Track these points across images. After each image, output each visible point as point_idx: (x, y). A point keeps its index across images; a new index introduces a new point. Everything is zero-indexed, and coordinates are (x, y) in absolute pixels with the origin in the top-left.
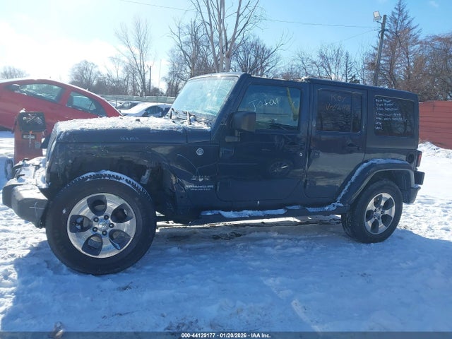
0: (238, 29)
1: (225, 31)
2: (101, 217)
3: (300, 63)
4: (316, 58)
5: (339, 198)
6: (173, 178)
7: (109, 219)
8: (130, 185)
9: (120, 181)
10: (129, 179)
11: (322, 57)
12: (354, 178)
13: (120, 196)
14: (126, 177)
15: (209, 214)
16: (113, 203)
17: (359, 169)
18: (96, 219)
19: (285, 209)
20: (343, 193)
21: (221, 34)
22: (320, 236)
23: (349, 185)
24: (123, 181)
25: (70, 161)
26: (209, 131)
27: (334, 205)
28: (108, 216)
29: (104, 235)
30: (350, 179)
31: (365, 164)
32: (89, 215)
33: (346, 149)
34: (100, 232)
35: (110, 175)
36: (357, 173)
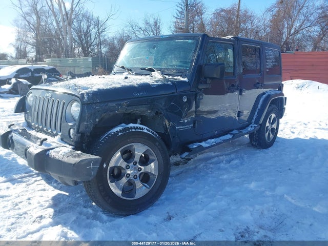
0: (74, 3)
1: (64, 4)
2: (131, 165)
3: (131, 29)
4: (143, 26)
5: (253, 121)
6: (167, 123)
7: (137, 164)
8: (151, 133)
9: (144, 131)
10: (148, 128)
11: (147, 23)
12: (259, 106)
13: (144, 144)
14: (146, 128)
15: (195, 146)
16: (139, 151)
17: (262, 100)
18: (128, 167)
19: (231, 134)
20: (255, 117)
21: (60, 6)
22: (236, 149)
23: (257, 111)
24: (145, 131)
25: (97, 120)
26: (188, 81)
27: (252, 127)
28: (136, 162)
29: (135, 179)
30: (257, 107)
31: (264, 96)
32: (123, 164)
33: (256, 86)
34: (132, 177)
35: (134, 127)
36: (261, 102)
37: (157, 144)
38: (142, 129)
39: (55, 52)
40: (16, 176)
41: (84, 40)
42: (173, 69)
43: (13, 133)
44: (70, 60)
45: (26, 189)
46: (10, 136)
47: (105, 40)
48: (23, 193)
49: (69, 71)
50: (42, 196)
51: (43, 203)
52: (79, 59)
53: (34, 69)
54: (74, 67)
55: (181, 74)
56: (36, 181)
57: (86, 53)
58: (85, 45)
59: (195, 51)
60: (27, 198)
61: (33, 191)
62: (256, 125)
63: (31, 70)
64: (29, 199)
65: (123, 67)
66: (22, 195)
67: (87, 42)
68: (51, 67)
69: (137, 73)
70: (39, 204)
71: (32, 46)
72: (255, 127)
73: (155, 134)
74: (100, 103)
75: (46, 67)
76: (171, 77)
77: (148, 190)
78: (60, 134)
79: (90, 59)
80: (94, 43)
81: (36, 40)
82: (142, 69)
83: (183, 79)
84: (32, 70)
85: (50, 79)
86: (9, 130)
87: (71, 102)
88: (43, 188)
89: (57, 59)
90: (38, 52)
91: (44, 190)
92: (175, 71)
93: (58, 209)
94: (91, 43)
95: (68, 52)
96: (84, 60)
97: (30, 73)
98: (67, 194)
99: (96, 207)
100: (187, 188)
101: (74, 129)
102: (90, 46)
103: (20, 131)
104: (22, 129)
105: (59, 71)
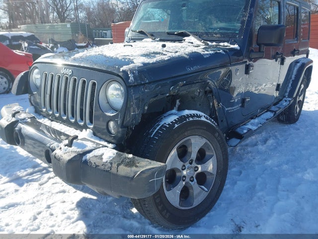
2: (187, 164)
5: (286, 94)
7: (194, 163)
8: (210, 122)
10: (205, 115)
12: (294, 76)
13: (202, 136)
14: (203, 114)
16: (196, 143)
18: (184, 168)
19: (272, 112)
20: (288, 90)
23: (291, 82)
24: (203, 119)
25: (146, 108)
26: (239, 48)
27: (286, 101)
28: (192, 161)
29: (192, 181)
30: (291, 78)
31: (299, 65)
32: (179, 164)
33: (293, 53)
34: (188, 180)
35: (191, 115)
36: (295, 72)
37: (217, 134)
38: (200, 117)
39: (30, 17)
40: (22, 173)
41: (59, 5)
42: (216, 34)
43: (20, 125)
44: (47, 26)
45: (40, 191)
46: (16, 129)
47: (82, 5)
48: (38, 198)
49: (50, 38)
50: (64, 202)
51: (69, 213)
52: (57, 25)
53: (12, 37)
54: (53, 34)
55: (227, 39)
56: (50, 178)
57: (62, 18)
58: (60, 10)
59: (246, 8)
60: (45, 206)
61: (50, 194)
62: (290, 99)
63: (8, 37)
64: (49, 207)
65: (141, 32)
66: (38, 201)
67: (62, 6)
68: (29, 34)
69: (162, 39)
70: (65, 216)
71: (3, 11)
72: (290, 101)
73: (213, 122)
74: (149, 83)
75: (25, 34)
76: (214, 43)
77: (206, 194)
78: (92, 126)
79: (69, 25)
80: (70, 8)
81: (8, 4)
82: (168, 33)
83: (232, 46)
84: (10, 38)
85: (31, 47)
86: (14, 119)
87: (107, 83)
88: (62, 189)
89: (33, 25)
90: (11, 17)
91: (64, 192)
92: (218, 35)
93: (91, 223)
94: (67, 8)
95: (43, 17)
96: (62, 25)
97: (8, 41)
98: (95, 198)
99: (139, 216)
100: (238, 182)
101: (116, 122)
102: (66, 10)
103: (29, 120)
104: (31, 118)
105: (39, 38)
